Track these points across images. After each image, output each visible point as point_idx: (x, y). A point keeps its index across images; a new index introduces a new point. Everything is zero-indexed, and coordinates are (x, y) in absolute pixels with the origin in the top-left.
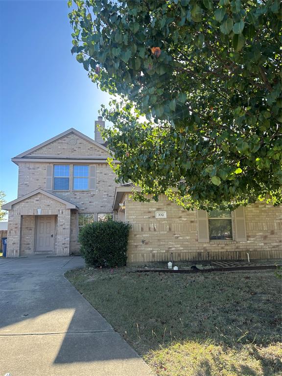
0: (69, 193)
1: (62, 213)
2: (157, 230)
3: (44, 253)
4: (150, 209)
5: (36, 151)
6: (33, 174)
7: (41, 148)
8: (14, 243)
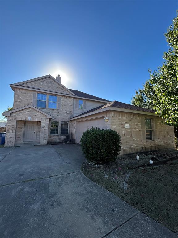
0: (46, 110)
1: (44, 120)
2: (126, 135)
3: (29, 142)
4: (123, 123)
5: (27, 83)
6: (24, 96)
7: (30, 82)
8: (11, 138)
